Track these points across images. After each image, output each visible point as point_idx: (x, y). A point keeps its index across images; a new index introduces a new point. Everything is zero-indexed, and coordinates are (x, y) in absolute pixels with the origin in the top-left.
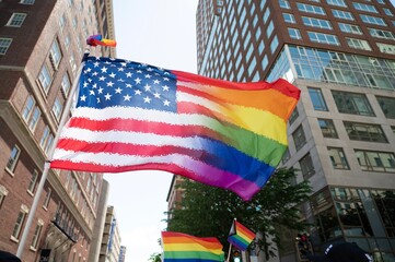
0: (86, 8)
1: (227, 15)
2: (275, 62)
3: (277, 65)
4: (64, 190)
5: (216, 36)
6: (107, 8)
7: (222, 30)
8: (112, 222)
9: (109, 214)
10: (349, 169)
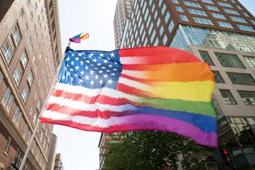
0: (39, 9)
1: (135, 16)
2: (173, 37)
3: (174, 40)
4: (22, 140)
5: (128, 31)
6: (55, 12)
7: (132, 27)
8: (59, 165)
9: (58, 160)
10: (236, 104)
